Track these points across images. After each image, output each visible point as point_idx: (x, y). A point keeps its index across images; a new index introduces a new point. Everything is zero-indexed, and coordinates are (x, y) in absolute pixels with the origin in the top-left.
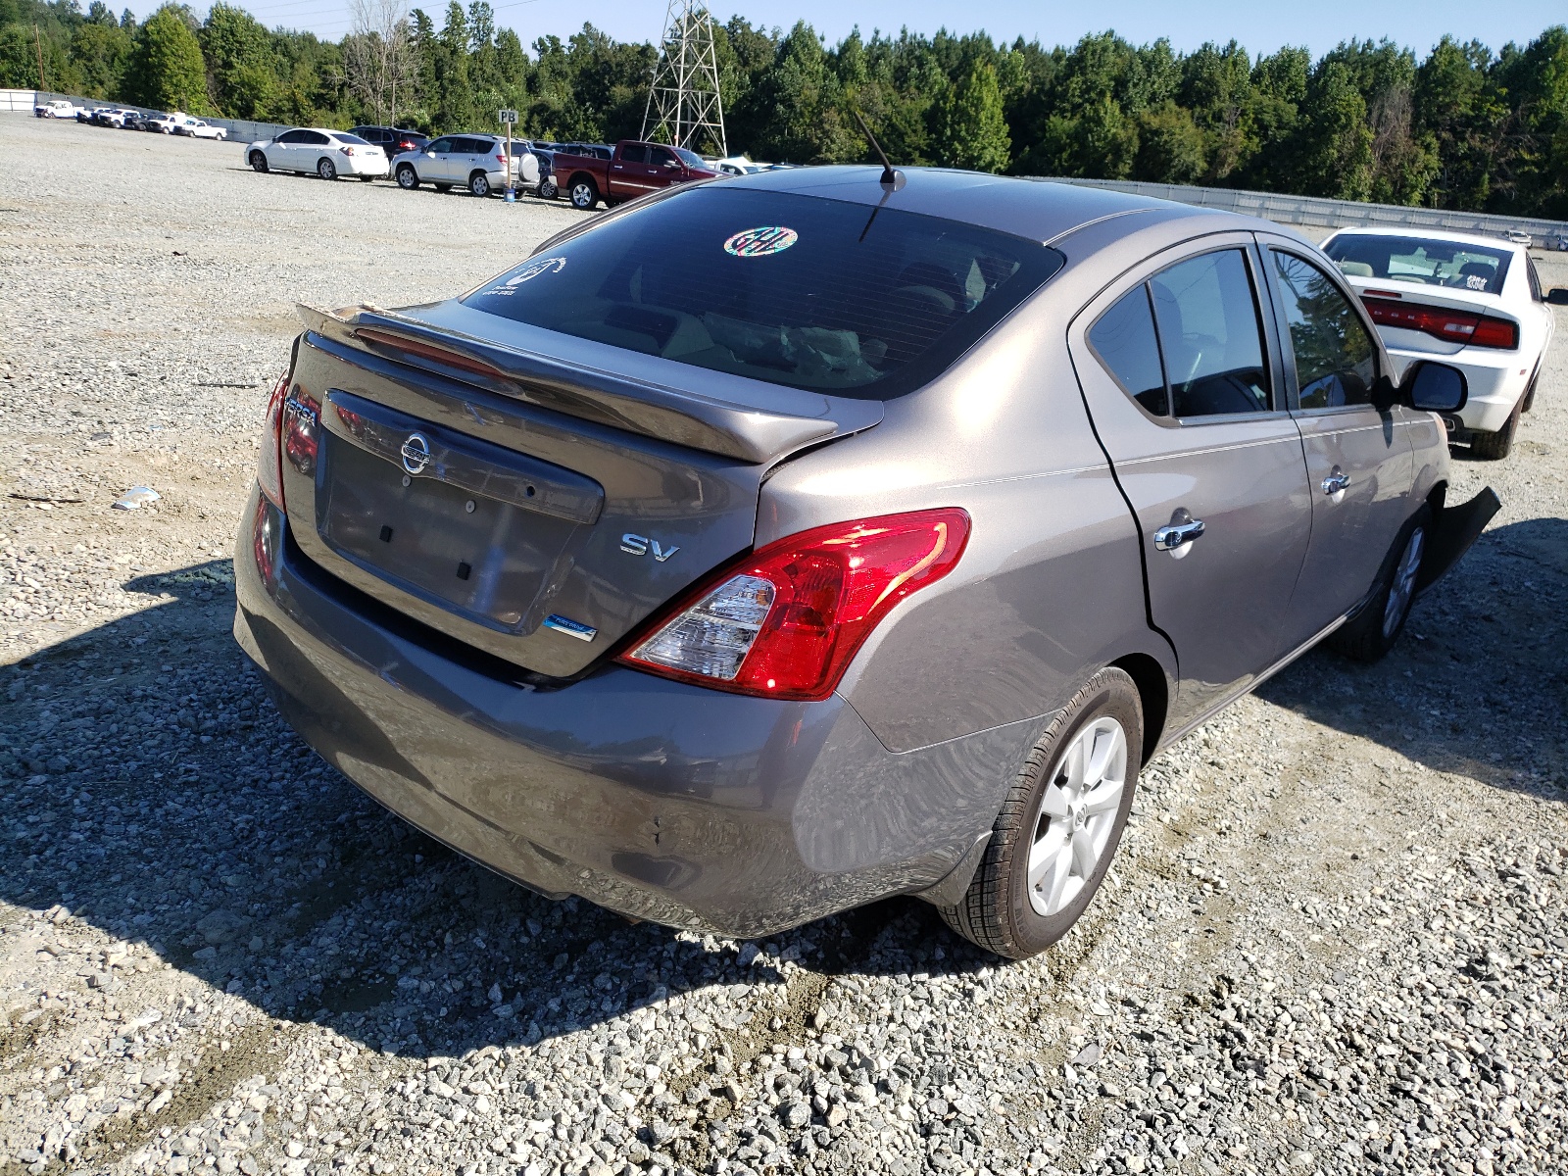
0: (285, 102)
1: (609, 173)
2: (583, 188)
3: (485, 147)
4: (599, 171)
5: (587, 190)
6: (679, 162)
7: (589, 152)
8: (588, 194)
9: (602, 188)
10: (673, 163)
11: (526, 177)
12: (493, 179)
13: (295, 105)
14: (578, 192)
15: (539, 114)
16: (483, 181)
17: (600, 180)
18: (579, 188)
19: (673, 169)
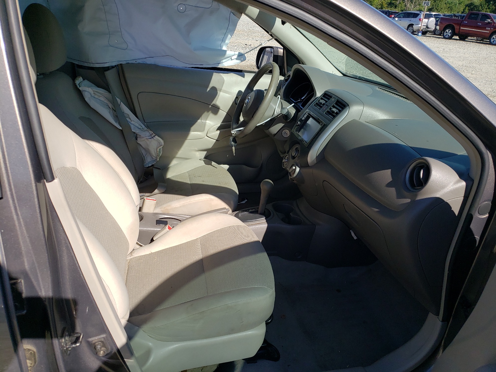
0: (379, 6)
1: (460, 24)
2: (449, 31)
3: (415, 15)
4: (458, 24)
5: (450, 31)
6: (492, 20)
7: (457, 16)
8: (450, 33)
9: (457, 31)
10: (489, 20)
11: (429, 27)
12: (415, 27)
13: (382, 7)
14: (446, 32)
15: (468, 7)
16: (412, 28)
17: (456, 27)
18: (447, 31)
19: (489, 23)
